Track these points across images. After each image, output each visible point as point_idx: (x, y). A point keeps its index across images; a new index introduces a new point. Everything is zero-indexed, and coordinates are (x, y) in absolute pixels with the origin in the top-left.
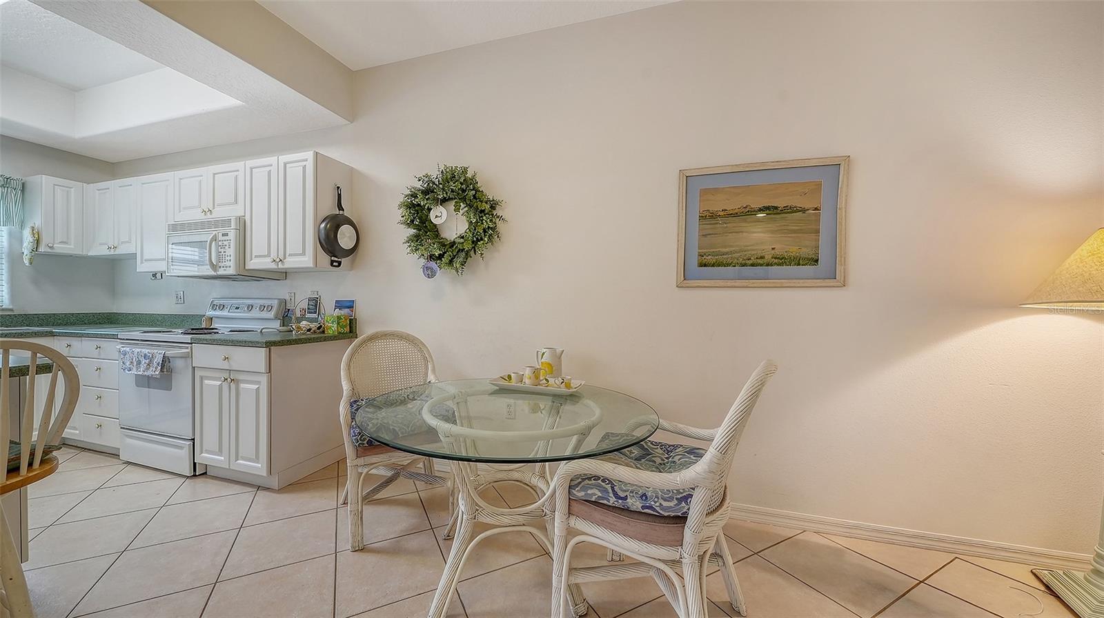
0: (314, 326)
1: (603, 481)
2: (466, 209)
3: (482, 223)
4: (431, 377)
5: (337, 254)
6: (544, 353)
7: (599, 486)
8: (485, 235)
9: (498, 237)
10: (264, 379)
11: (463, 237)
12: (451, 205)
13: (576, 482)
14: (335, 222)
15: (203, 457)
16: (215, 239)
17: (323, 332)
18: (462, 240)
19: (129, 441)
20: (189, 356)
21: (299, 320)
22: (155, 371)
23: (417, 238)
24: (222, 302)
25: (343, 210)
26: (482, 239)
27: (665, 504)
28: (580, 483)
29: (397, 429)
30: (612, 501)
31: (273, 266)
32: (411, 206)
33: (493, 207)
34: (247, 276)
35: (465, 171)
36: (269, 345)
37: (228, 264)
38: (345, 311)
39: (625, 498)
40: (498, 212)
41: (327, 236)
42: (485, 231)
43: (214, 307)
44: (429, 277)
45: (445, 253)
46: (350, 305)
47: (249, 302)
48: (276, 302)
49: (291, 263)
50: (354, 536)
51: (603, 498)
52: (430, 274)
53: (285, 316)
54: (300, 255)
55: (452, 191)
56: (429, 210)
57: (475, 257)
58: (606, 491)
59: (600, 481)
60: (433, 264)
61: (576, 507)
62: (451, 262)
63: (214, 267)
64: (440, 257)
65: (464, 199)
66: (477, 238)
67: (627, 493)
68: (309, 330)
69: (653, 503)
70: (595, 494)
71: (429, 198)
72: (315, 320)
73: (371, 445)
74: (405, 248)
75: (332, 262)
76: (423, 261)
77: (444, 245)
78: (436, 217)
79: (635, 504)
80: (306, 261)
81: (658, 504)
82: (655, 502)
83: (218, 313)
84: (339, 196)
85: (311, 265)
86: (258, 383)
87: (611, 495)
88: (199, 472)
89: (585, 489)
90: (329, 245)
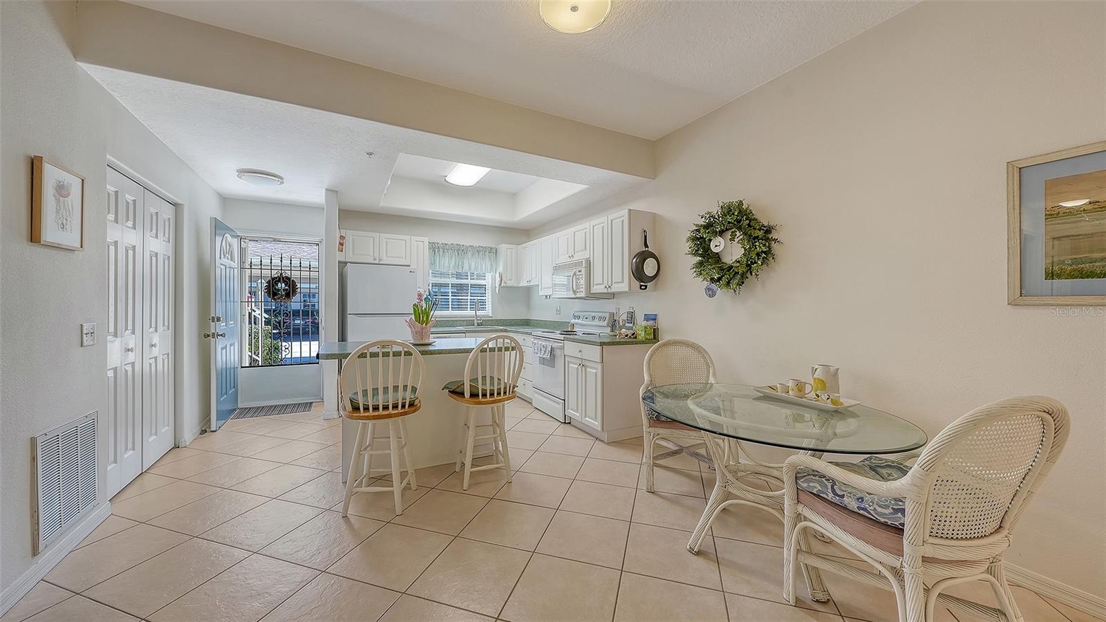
0: (630, 333)
1: (827, 480)
2: (742, 237)
3: (756, 248)
4: (712, 380)
5: (644, 280)
6: (816, 369)
7: (821, 483)
8: (758, 259)
9: (773, 258)
10: (599, 366)
11: (739, 262)
12: (728, 235)
13: (802, 475)
14: (643, 256)
15: (570, 412)
16: (575, 274)
17: (636, 338)
18: (738, 264)
19: (536, 395)
20: (562, 348)
21: (621, 328)
22: (547, 356)
23: (701, 264)
24: (578, 314)
25: (648, 247)
26: (756, 263)
27: (879, 509)
28: (805, 476)
29: (677, 413)
30: (830, 496)
31: (605, 291)
32: (694, 239)
33: (768, 231)
34: (591, 296)
35: (741, 203)
36: (602, 344)
37: (582, 290)
38: (651, 323)
39: (842, 496)
40: (774, 235)
41: (637, 267)
42: (758, 255)
43: (575, 317)
44: (710, 297)
45: (723, 276)
46: (654, 318)
47: (593, 314)
48: (608, 314)
49: (615, 289)
50: (648, 481)
51: (823, 493)
52: (711, 293)
53: (613, 325)
54: (620, 282)
55: (729, 223)
56: (710, 240)
57: (751, 279)
58: (826, 486)
59: (824, 479)
60: (713, 286)
61: (803, 496)
62: (728, 283)
63: (575, 292)
64: (719, 279)
65: (740, 229)
66: (751, 262)
67: (845, 493)
68: (627, 336)
69: (867, 506)
70: (816, 487)
71: (709, 232)
72: (631, 328)
73: (658, 419)
74: (691, 273)
75: (641, 286)
76: (706, 284)
77: (722, 269)
78: (716, 246)
79: (853, 505)
80: (624, 287)
81: (872, 508)
82: (870, 506)
83: (577, 321)
84: (645, 237)
85: (627, 289)
86: (596, 369)
87: (830, 491)
88: (567, 422)
89: (808, 481)
90: (639, 274)
